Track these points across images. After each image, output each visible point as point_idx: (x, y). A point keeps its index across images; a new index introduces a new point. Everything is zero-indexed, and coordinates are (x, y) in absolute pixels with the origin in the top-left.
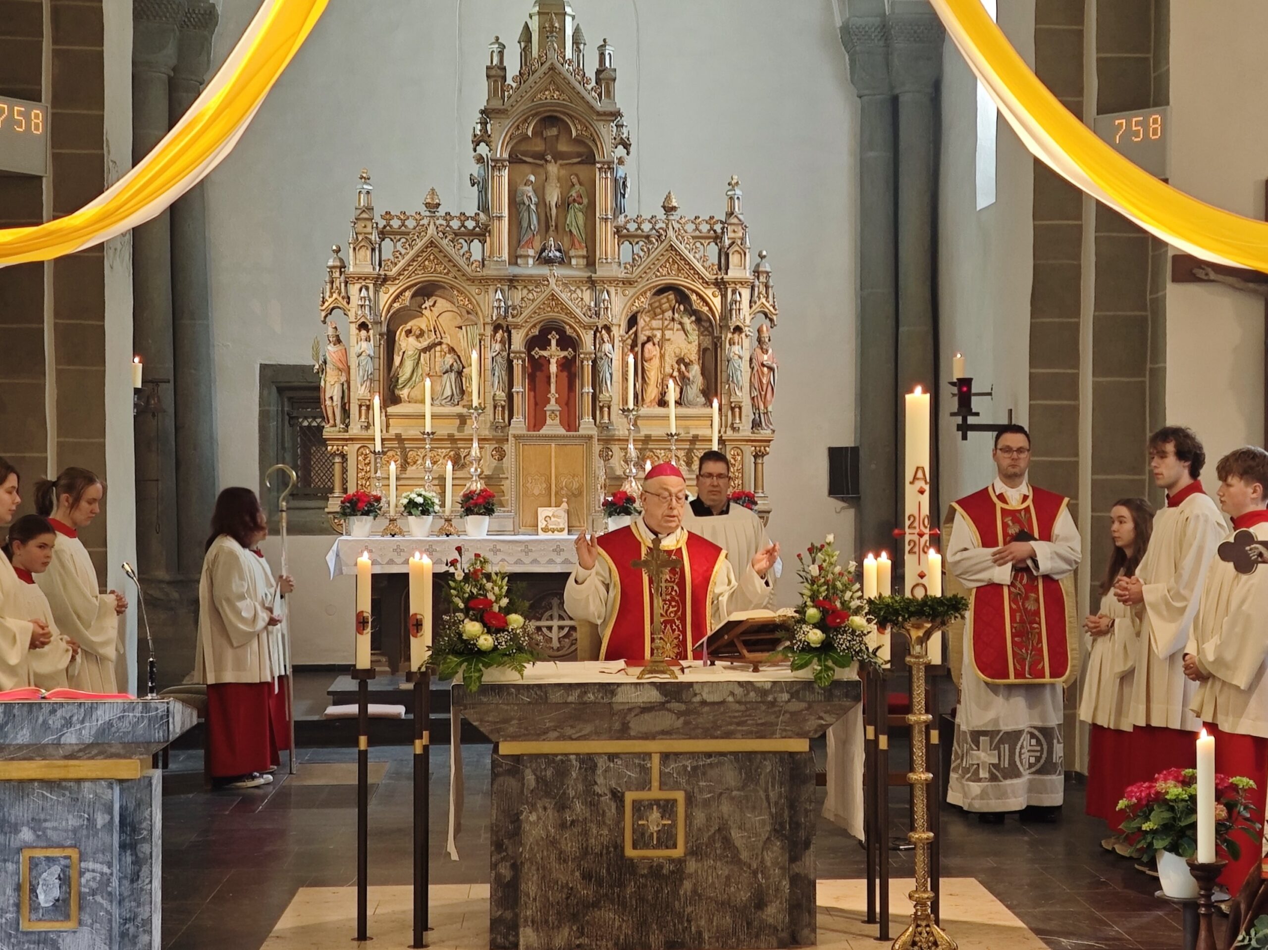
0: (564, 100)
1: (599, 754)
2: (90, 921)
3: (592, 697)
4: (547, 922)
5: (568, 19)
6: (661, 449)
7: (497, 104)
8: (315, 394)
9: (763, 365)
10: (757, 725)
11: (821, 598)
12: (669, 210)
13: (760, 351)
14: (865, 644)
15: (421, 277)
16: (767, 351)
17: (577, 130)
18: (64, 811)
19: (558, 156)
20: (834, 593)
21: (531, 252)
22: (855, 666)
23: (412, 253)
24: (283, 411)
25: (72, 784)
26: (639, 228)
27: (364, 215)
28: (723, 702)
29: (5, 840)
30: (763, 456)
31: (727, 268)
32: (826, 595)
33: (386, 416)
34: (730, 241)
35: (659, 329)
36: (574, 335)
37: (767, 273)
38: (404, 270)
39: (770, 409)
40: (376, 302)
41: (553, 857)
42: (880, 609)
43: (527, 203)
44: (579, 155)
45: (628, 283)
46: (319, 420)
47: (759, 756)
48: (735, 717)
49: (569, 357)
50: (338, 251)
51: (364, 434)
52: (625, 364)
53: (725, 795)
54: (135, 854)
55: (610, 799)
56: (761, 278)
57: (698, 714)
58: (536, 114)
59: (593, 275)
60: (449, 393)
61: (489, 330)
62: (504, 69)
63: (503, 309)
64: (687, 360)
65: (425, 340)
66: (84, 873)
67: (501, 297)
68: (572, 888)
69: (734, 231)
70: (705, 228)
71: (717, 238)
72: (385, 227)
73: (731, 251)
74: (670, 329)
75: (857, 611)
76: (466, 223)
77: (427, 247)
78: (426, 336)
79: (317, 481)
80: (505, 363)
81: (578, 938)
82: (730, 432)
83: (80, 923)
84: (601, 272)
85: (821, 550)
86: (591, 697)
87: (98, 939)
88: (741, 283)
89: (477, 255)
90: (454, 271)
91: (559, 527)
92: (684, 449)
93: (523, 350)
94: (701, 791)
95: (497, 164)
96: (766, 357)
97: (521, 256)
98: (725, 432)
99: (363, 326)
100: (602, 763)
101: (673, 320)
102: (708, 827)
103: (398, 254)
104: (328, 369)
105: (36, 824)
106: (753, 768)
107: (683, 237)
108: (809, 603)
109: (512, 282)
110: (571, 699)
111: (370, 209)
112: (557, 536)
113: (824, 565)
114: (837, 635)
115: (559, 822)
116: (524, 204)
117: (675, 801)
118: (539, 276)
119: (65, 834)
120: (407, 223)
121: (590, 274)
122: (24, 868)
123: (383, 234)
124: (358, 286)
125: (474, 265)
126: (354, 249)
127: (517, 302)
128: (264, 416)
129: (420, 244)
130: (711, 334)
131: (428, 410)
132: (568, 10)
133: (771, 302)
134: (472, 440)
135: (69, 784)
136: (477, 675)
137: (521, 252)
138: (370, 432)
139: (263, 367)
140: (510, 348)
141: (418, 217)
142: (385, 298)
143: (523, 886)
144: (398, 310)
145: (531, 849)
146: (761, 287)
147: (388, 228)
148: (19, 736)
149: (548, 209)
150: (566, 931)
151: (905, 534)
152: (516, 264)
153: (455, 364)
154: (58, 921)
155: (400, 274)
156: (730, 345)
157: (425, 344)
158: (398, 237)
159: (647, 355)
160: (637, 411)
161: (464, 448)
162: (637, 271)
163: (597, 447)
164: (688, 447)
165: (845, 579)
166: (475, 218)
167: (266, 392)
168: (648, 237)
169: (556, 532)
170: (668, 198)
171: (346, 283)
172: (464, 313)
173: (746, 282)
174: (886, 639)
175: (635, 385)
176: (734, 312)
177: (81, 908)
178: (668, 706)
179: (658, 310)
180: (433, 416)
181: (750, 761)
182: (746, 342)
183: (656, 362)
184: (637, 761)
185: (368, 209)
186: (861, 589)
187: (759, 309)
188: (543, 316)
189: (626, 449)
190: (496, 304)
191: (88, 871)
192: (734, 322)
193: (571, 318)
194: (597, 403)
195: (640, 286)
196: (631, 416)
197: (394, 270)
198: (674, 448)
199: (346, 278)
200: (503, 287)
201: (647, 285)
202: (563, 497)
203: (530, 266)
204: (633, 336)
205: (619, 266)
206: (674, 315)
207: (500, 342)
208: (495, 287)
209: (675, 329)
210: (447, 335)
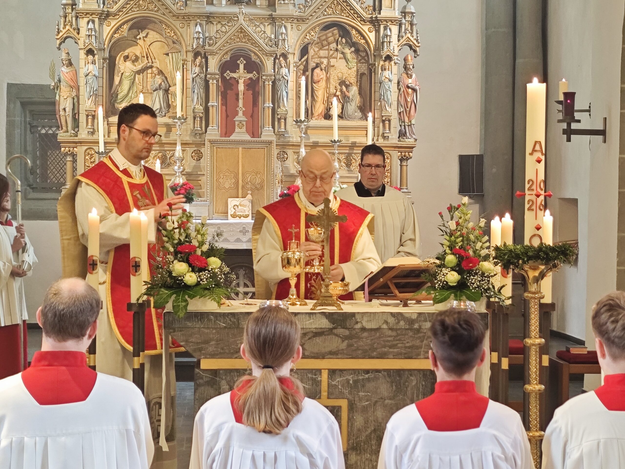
8: (50, 108)
9: (408, 87)
10: (406, 347)
11: (457, 247)
13: (406, 76)
14: (492, 284)
15: (136, 13)
16: (411, 76)
20: (468, 244)
22: (484, 301)
24: (25, 121)
28: (378, 329)
30: (407, 159)
31: (380, 9)
32: (462, 245)
33: (108, 124)
36: (258, 61)
37: (412, 13)
38: (123, 7)
39: (413, 122)
40: (101, 32)
42: (505, 255)
45: (301, 20)
46: (54, 129)
47: (407, 372)
48: (388, 341)
49: (254, 79)
51: (90, 138)
52: (298, 86)
53: (380, 403)
56: (407, 17)
57: (359, 338)
59: (274, 13)
60: (158, 107)
61: (190, 56)
63: (201, 40)
64: (347, 83)
65: (139, 64)
67: (200, 30)
74: (334, 58)
75: (486, 258)
78: (140, 61)
79: (52, 178)
80: (203, 83)
82: (381, 140)
84: (280, 11)
85: (457, 209)
88: (391, 21)
90: (162, 8)
91: (244, 214)
92: (345, 153)
93: (217, 72)
94: (360, 400)
96: (410, 81)
98: (377, 140)
99: (90, 52)
101: (337, 50)
102: (366, 428)
104: (62, 86)
106: (402, 381)
108: (448, 251)
109: (209, 18)
112: (243, 220)
113: (461, 221)
114: (470, 276)
117: (340, 407)
118: (230, 13)
121: (270, 13)
124: (86, 20)
125: (179, 4)
127: (213, 34)
128: (10, 125)
130: (367, 62)
133: (415, 37)
134: (176, 144)
136: (184, 304)
138: (95, 137)
139: (10, 86)
140: (207, 70)
142: (107, 30)
144: (118, 40)
146: (407, 24)
151: (525, 194)
152: (212, 4)
153: (163, 83)
155: (119, 11)
156: (382, 71)
157: (139, 67)
159: (315, 78)
160: (308, 122)
161: (170, 150)
162: (308, 11)
163: (275, 151)
164: (347, 151)
165: (477, 232)
167: (12, 106)
169: (242, 218)
171: (77, 17)
172: (171, 43)
173: (395, 21)
174: (509, 281)
175: (306, 102)
176: (385, 44)
178: (335, 331)
179: (325, 43)
181: (400, 376)
182: (395, 69)
183: (323, 84)
184: (310, 375)
186: (489, 241)
187: (405, 42)
188: (234, 45)
189: (299, 152)
190: (196, 36)
192: (385, 52)
193: (256, 47)
194: (276, 115)
195: (311, 23)
196: (303, 126)
197: (115, 7)
198: (337, 152)
199: (77, 13)
200: (202, 22)
201: (316, 22)
202: (248, 190)
203: (223, 6)
204: (305, 63)
205: (295, 6)
206: (337, 46)
207: (199, 66)
208: (195, 22)
209: (338, 58)
210: (157, 60)
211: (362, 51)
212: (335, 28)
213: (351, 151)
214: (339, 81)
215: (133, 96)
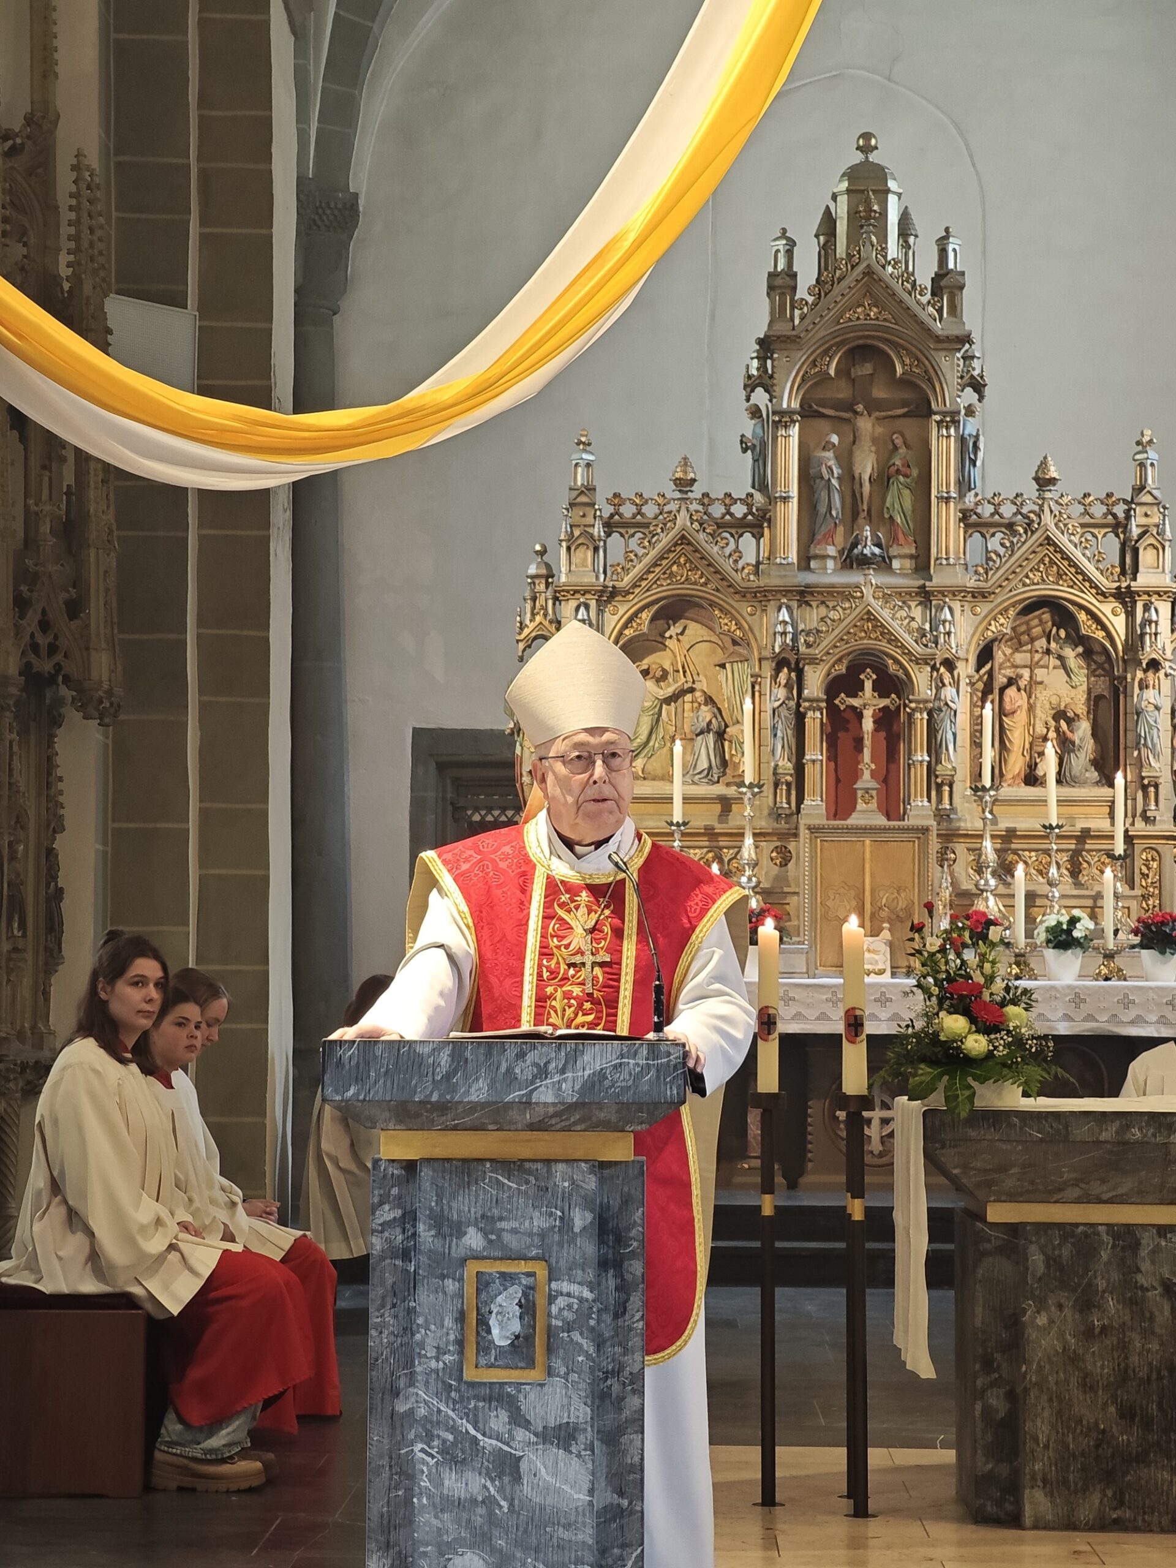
0: (885, 320)
1: (1145, 1227)
2: (563, 1370)
3: (1138, 1134)
4: (1065, 1482)
5: (892, 199)
6: (1030, 851)
7: (783, 328)
8: (491, 773)
12: (1044, 482)
15: (665, 589)
17: (903, 364)
18: (526, 1206)
19: (873, 406)
21: (831, 551)
23: (653, 553)
24: (444, 799)
25: (539, 1166)
26: (996, 512)
27: (583, 499)
29: (443, 1246)
31: (1135, 571)
34: (1140, 531)
35: (1025, 667)
36: (900, 673)
38: (642, 579)
41: (1074, 1381)
43: (826, 477)
44: (904, 403)
45: (980, 595)
49: (892, 708)
50: (542, 553)
52: (975, 720)
54: (620, 1275)
55: (1161, 1295)
58: (842, 343)
59: (928, 584)
60: (706, 765)
61: (768, 670)
62: (794, 276)
63: (789, 637)
64: (1070, 714)
65: (669, 685)
66: (556, 1297)
67: (787, 619)
68: (1104, 1431)
69: (1146, 515)
70: (1098, 510)
71: (1119, 526)
72: (612, 516)
73: (1141, 546)
74: (1042, 667)
76: (733, 509)
77: (676, 545)
78: (670, 679)
80: (792, 717)
81: (1115, 1509)
82: (1140, 824)
83: (550, 1372)
84: (939, 579)
86: (1136, 1134)
87: (575, 1397)
88: (1158, 593)
89: (750, 557)
90: (715, 580)
91: (876, 968)
92: (1068, 850)
93: (821, 696)
95: (783, 418)
97: (816, 557)
98: (1133, 824)
100: (1147, 1241)
101: (1048, 652)
103: (632, 556)
105: (487, 1224)
107: (1065, 525)
109: (804, 595)
110: (1104, 1136)
111: (590, 489)
115: (1082, 1328)
116: (822, 478)
118: (848, 586)
119: (528, 1240)
120: (644, 509)
121: (922, 582)
122: (470, 1290)
123: (610, 526)
124: (573, 604)
125: (746, 571)
126: (569, 549)
127: (812, 624)
128: (418, 805)
129: (665, 540)
130: (1110, 673)
131: (677, 790)
132: (892, 185)
134: (742, 835)
135: (534, 1166)
137: (816, 550)
139: (417, 733)
141: (661, 501)
142: (611, 622)
143: (1028, 1425)
144: (631, 640)
145: (1040, 1368)
147: (617, 517)
148: (473, 1090)
149: (857, 486)
150: (1096, 1498)
152: (808, 568)
153: (713, 720)
154: (517, 1368)
155: (635, 586)
156: (1141, 689)
157: (669, 691)
158: (631, 531)
159: (1008, 707)
160: (997, 789)
161: (728, 848)
162: (994, 578)
163: (934, 845)
164: (1073, 847)
166: (748, 500)
167: (421, 771)
168: (1010, 526)
169: (872, 975)
170: (1043, 465)
171: (556, 599)
172: (729, 643)
173: (1166, 592)
176: (1147, 637)
177: (550, 1350)
179: (1025, 638)
180: (687, 800)
183: (1021, 717)
185: (588, 490)
188: (854, 644)
189: (980, 849)
190: (780, 628)
191: (562, 1294)
192: (1148, 653)
193: (897, 647)
194: (933, 778)
195: (999, 600)
196: (988, 798)
197: (626, 579)
198: (1055, 847)
199: (556, 592)
200: (791, 603)
201: (1009, 598)
202: (883, 922)
203: (829, 571)
204: (986, 677)
205: (966, 569)
206: (1049, 642)
207: (785, 686)
208: (778, 603)
209: (1051, 667)
210: (702, 677)
211: (1097, 653)
212: (1045, 609)
213: (1080, 847)
214: (1053, 712)
215: (657, 745)
